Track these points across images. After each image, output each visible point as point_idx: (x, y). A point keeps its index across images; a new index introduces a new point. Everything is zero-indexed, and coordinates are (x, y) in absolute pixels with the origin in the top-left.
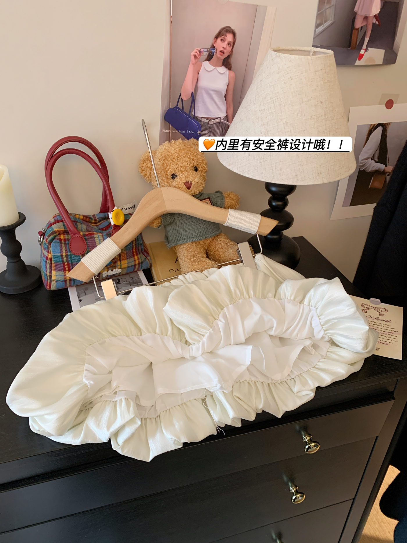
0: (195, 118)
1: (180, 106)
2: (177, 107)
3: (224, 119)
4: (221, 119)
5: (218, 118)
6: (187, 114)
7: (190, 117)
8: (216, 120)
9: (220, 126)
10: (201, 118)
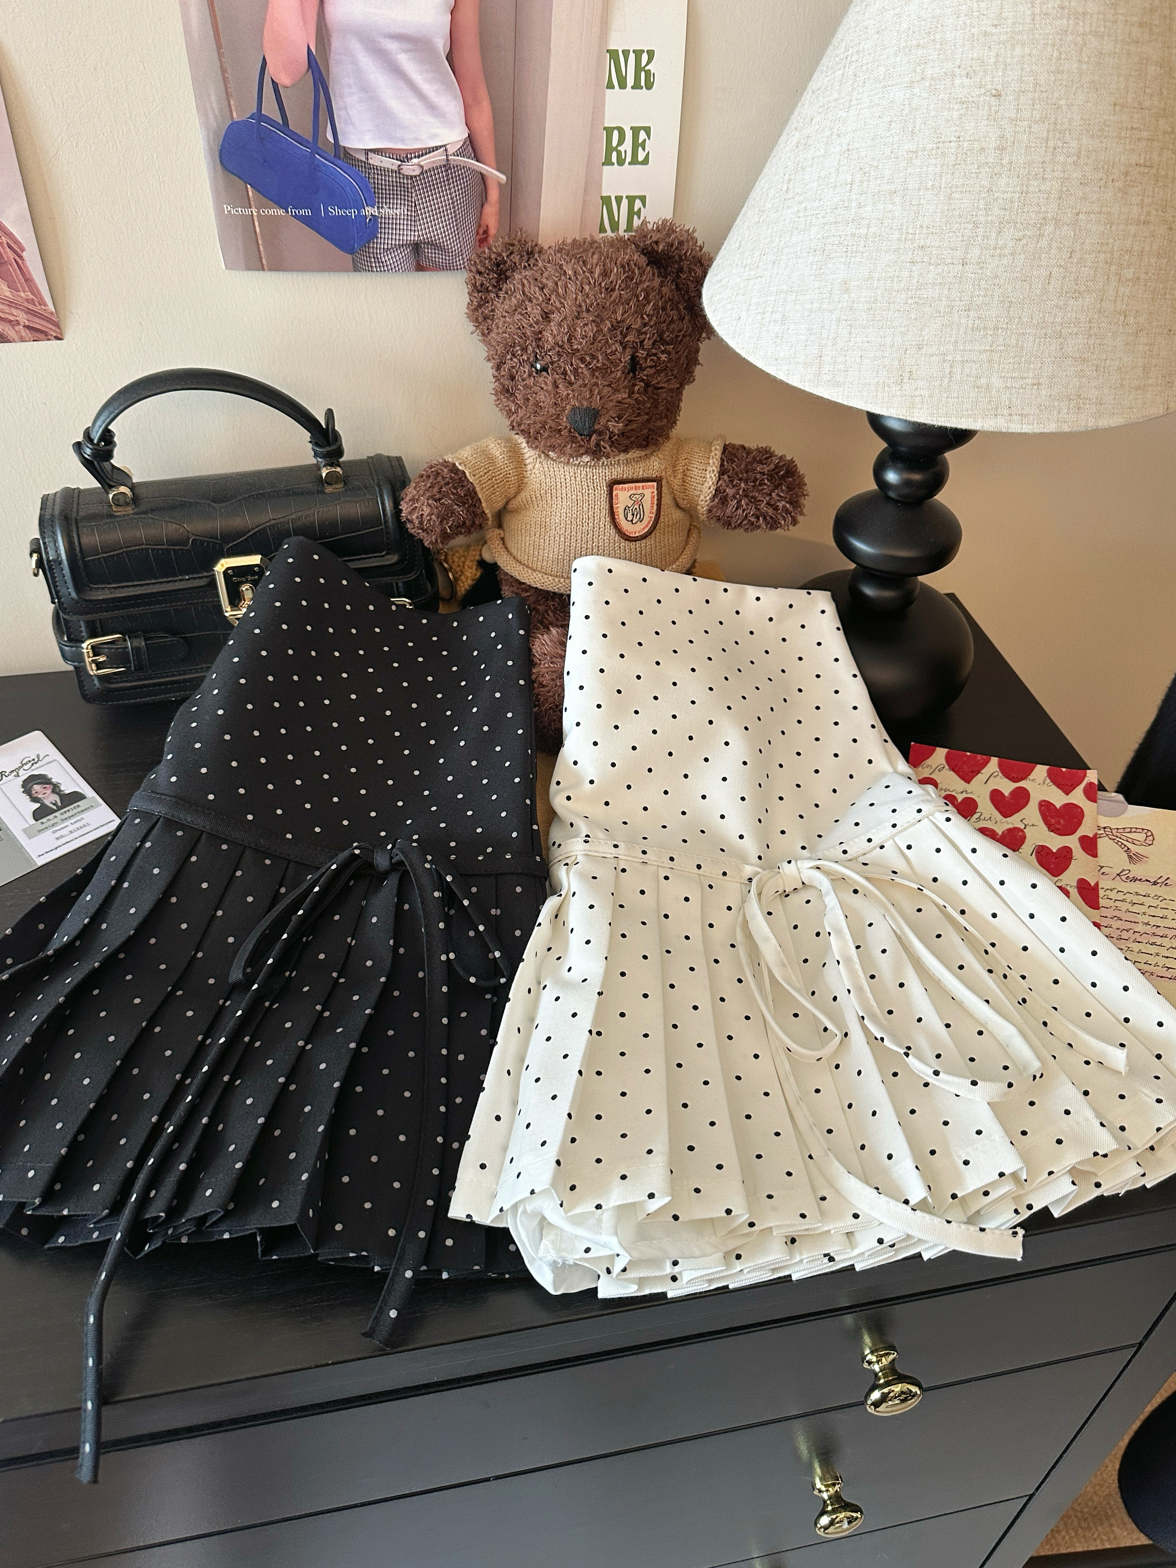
0: (343, 155)
1: (270, 109)
2: (259, 116)
3: (460, 152)
4: (451, 152)
5: (437, 148)
6: (307, 141)
7: (319, 151)
8: (430, 158)
9: (448, 180)
10: (367, 151)
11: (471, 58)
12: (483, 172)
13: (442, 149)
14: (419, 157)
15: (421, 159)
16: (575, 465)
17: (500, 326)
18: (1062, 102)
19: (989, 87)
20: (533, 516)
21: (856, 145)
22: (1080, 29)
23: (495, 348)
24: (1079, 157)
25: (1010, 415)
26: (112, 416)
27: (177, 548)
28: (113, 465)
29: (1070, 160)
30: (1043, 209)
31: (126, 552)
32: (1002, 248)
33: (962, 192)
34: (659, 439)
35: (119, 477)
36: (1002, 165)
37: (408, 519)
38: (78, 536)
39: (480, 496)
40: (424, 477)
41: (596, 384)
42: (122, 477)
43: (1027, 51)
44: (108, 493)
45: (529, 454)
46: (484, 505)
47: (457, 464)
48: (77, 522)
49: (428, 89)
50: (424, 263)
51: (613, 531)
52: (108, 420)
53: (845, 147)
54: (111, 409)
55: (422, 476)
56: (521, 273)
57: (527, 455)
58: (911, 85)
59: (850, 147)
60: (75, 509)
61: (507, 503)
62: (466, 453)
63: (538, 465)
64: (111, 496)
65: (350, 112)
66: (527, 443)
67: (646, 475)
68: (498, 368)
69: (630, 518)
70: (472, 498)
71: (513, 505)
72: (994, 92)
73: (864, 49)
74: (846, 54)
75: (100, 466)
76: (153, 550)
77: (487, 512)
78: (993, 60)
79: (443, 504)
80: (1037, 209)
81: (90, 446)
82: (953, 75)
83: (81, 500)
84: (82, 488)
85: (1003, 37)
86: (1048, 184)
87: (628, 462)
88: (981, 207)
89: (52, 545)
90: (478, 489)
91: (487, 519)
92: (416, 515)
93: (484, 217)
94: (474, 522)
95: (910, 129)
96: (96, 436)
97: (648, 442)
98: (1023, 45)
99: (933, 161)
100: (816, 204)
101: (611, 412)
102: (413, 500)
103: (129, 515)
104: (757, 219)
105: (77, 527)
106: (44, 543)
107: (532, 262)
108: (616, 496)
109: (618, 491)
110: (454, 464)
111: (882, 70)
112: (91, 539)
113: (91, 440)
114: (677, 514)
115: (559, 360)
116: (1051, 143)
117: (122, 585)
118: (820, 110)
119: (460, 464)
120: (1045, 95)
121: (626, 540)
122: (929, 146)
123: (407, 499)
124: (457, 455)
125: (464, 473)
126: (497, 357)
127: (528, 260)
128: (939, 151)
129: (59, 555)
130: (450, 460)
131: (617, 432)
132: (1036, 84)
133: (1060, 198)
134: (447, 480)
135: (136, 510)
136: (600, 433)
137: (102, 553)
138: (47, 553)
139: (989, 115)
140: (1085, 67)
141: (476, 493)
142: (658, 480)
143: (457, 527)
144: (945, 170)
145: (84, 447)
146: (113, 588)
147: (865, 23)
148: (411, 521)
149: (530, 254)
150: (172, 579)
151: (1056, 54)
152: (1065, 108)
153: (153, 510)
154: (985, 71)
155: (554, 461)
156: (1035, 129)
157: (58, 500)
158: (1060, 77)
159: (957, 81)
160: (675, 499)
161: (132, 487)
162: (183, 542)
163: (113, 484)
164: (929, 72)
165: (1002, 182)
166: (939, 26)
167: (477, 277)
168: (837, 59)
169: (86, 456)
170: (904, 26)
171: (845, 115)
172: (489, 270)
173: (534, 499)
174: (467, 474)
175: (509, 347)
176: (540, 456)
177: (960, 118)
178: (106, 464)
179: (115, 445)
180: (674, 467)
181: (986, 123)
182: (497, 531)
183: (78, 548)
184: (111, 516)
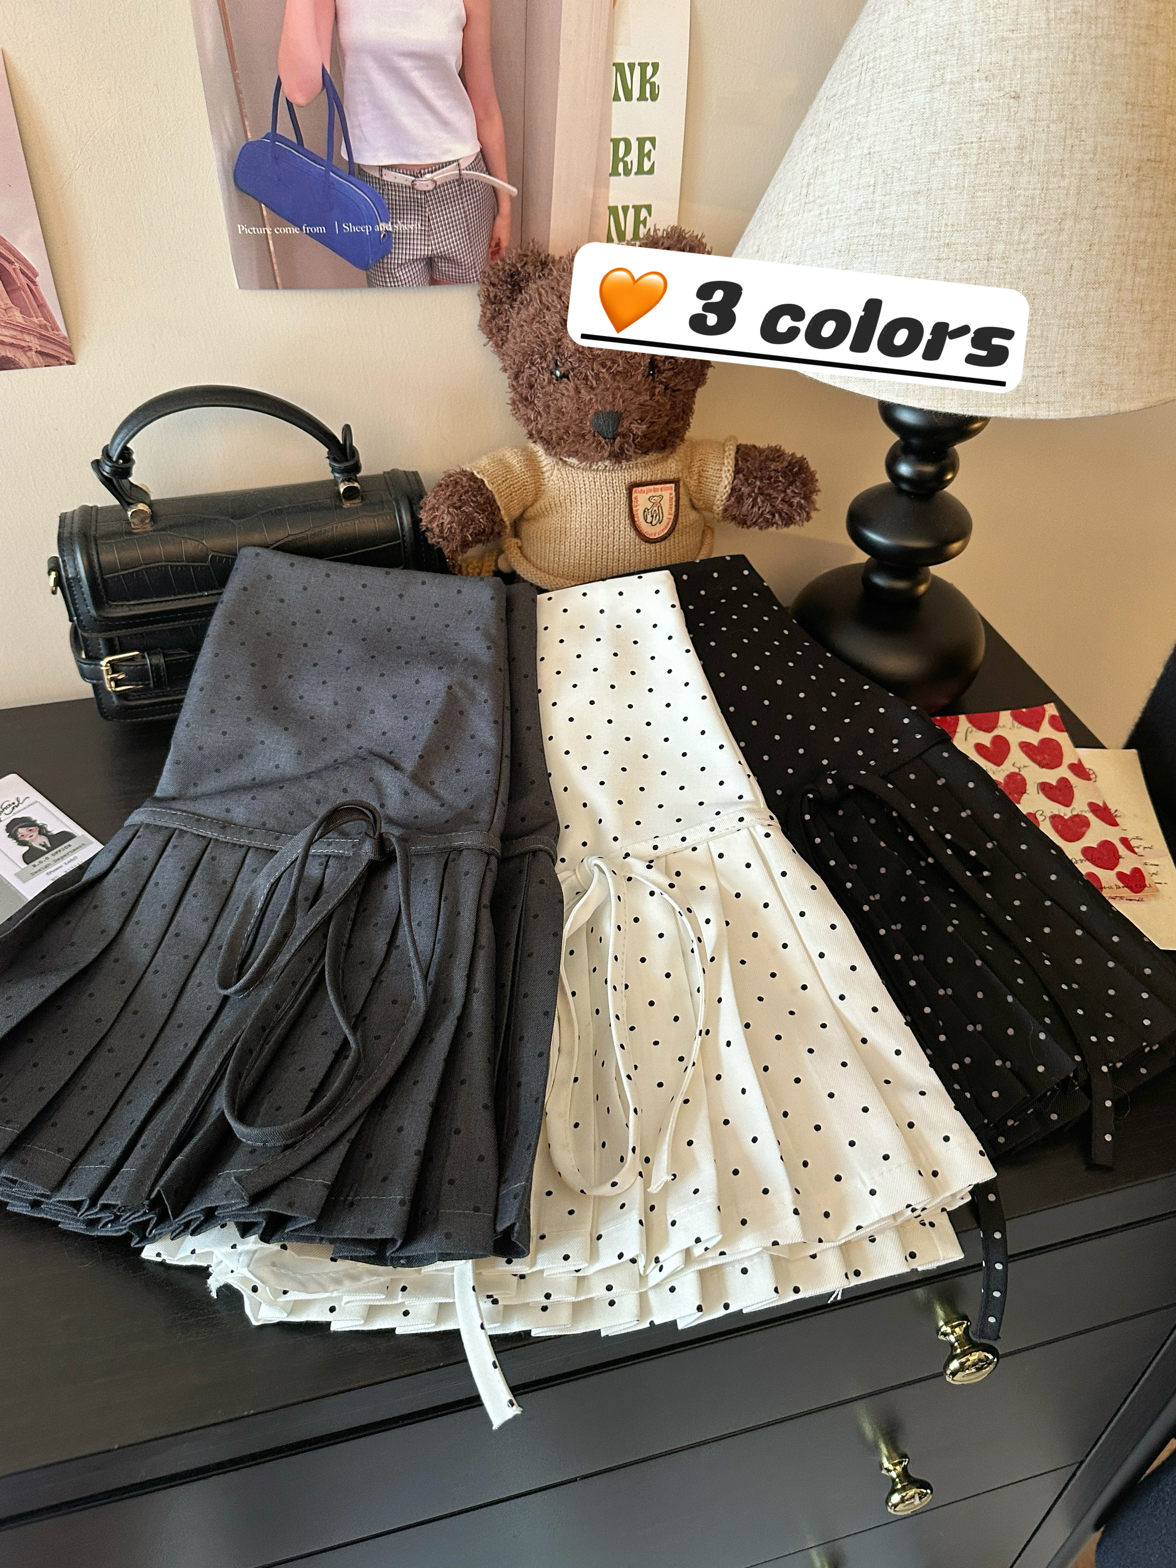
0: (357, 171)
1: (285, 129)
2: (274, 135)
3: (472, 167)
4: (462, 167)
5: (450, 163)
6: (322, 160)
7: (334, 169)
8: (443, 173)
9: (461, 194)
10: (381, 168)
11: (483, 76)
12: (495, 185)
13: (455, 164)
14: (432, 172)
15: (435, 174)
16: (594, 470)
17: (518, 335)
18: (1079, 102)
19: (1007, 90)
20: (553, 522)
21: (877, 149)
22: (1093, 33)
23: (511, 357)
24: (1095, 154)
25: (1038, 403)
26: (131, 433)
27: (196, 564)
28: (131, 484)
29: (1087, 157)
30: (1063, 205)
31: (146, 569)
32: (1025, 243)
33: (985, 191)
34: (678, 441)
35: (137, 494)
36: (1023, 164)
37: (427, 528)
38: (98, 554)
39: (499, 504)
40: (443, 486)
41: (618, 388)
42: (140, 494)
43: (1043, 55)
44: (126, 511)
45: (545, 460)
46: (503, 512)
47: (475, 473)
48: (96, 540)
49: (442, 105)
50: (437, 277)
51: (633, 534)
52: (127, 438)
53: (866, 151)
54: (130, 426)
55: (441, 485)
56: (535, 282)
57: (545, 463)
58: (931, 89)
59: (872, 151)
60: (93, 528)
61: (524, 512)
62: (484, 462)
63: (556, 472)
64: (129, 513)
65: (365, 130)
66: (546, 450)
67: (664, 477)
68: (516, 377)
69: (649, 520)
70: (491, 506)
71: (531, 512)
72: (1013, 94)
73: (880, 56)
74: (861, 61)
75: (120, 485)
76: (172, 567)
77: (506, 519)
78: (1011, 64)
79: (464, 511)
80: (1057, 204)
81: (109, 464)
82: (972, 79)
83: (99, 517)
84: (99, 506)
85: (1020, 42)
86: (1067, 180)
87: (645, 465)
88: (1004, 204)
89: (71, 563)
90: (496, 497)
91: (506, 527)
92: (436, 523)
93: (496, 230)
94: (493, 530)
95: (932, 131)
96: (115, 454)
97: (665, 444)
98: (1040, 49)
99: (955, 162)
100: (839, 207)
101: (634, 415)
102: (433, 508)
103: (146, 532)
104: (775, 224)
105: (96, 545)
106: (64, 561)
107: (546, 271)
108: (636, 498)
109: (637, 493)
110: (473, 474)
111: (901, 76)
112: (110, 556)
113: (110, 458)
114: (693, 515)
115: (580, 366)
116: (1069, 142)
117: (141, 602)
118: (837, 116)
119: (478, 473)
120: (1061, 96)
121: (646, 542)
122: (951, 148)
123: (427, 508)
124: (474, 464)
125: (482, 481)
126: (515, 366)
127: (542, 270)
128: (962, 153)
129: (78, 573)
130: (468, 469)
131: (640, 434)
132: (1052, 86)
133: (1078, 194)
134: (466, 488)
135: (154, 528)
136: (624, 436)
137: (123, 570)
138: (66, 571)
139: (1009, 117)
140: (1098, 68)
141: (495, 501)
142: (676, 482)
143: (477, 535)
144: (968, 170)
145: (103, 465)
146: (133, 605)
147: (880, 32)
148: (431, 530)
149: (544, 264)
150: (190, 595)
151: (1071, 57)
152: (1080, 108)
153: (171, 527)
154: (1004, 75)
155: (572, 467)
156: (1053, 127)
157: (76, 518)
158: (1075, 78)
159: (977, 85)
160: (691, 500)
161: (150, 505)
162: (203, 559)
163: (131, 501)
164: (948, 77)
165: (1024, 180)
166: (957, 32)
167: (491, 289)
168: (852, 67)
169: (105, 474)
170: (922, 33)
171: (864, 120)
172: (502, 281)
173: (553, 505)
174: (486, 482)
175: (528, 356)
176: (558, 464)
177: (981, 119)
178: (124, 481)
179: (134, 462)
180: (689, 468)
181: (1006, 124)
182: (515, 540)
183: (97, 566)
184: (130, 533)
